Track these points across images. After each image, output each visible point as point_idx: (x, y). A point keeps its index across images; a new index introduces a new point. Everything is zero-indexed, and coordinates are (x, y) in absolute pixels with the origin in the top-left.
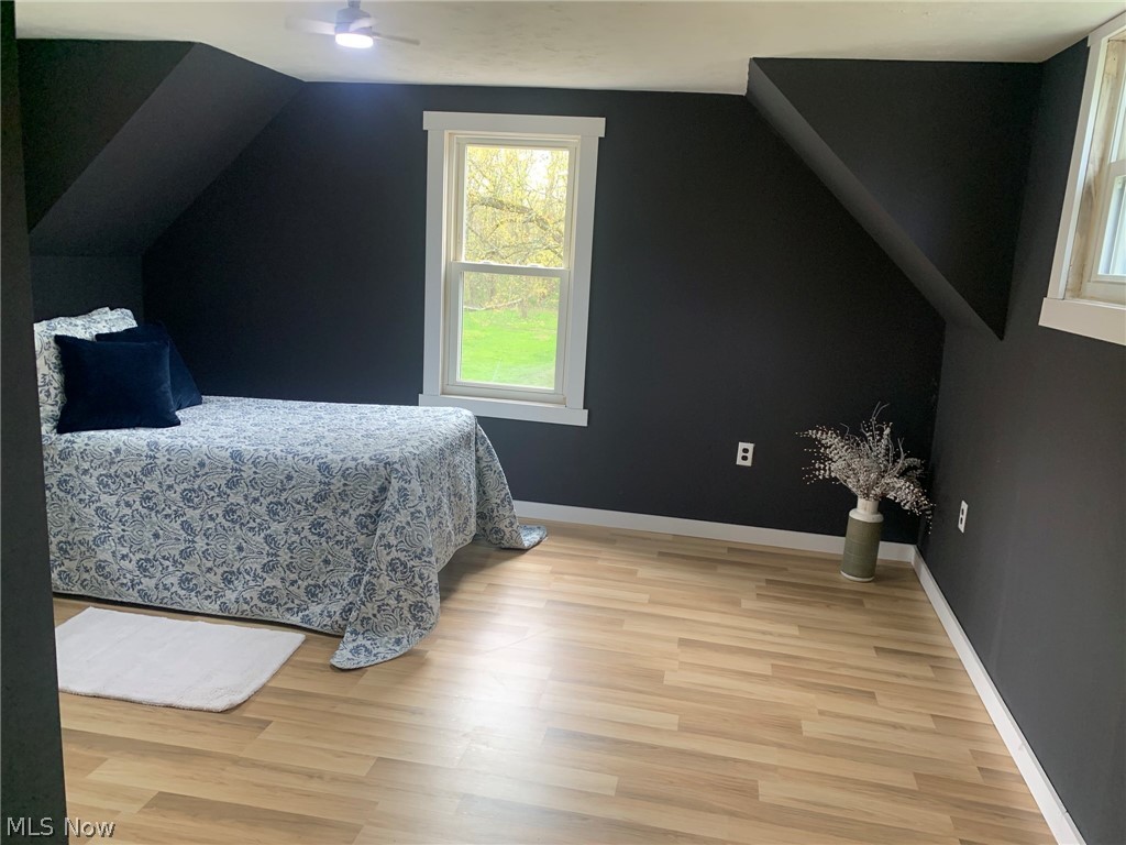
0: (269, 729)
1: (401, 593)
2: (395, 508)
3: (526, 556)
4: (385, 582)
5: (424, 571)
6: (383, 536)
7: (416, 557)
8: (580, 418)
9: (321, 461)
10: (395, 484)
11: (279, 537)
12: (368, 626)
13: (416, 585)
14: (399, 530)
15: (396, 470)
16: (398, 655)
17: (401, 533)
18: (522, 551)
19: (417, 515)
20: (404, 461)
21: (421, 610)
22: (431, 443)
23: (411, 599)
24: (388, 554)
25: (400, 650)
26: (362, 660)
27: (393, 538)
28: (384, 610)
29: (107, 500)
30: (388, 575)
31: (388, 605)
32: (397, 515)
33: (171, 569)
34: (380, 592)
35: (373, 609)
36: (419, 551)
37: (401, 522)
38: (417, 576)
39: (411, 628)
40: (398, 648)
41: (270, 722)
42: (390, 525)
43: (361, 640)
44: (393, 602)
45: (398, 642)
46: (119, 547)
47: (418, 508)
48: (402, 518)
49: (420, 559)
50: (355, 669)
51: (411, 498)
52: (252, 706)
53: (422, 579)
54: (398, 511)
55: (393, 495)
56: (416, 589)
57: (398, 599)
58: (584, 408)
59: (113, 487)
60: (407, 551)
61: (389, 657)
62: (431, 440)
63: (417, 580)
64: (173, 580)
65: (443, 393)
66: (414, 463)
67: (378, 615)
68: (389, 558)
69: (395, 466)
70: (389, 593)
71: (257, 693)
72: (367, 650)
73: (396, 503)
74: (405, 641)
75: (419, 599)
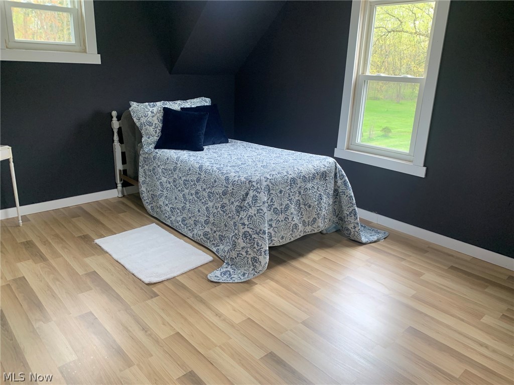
0: (154, 299)
1: (248, 250)
2: (249, 205)
3: (362, 248)
4: (241, 243)
5: (259, 242)
6: (242, 218)
7: (256, 233)
8: (421, 172)
9: (227, 175)
10: (251, 193)
11: (211, 209)
12: (233, 262)
13: (255, 248)
14: (250, 217)
15: (253, 185)
16: (241, 281)
17: (251, 219)
18: (361, 244)
19: (260, 211)
20: (259, 182)
21: (256, 262)
22: (285, 174)
23: (253, 255)
24: (243, 228)
25: (243, 279)
26: (224, 279)
27: (246, 220)
28: (240, 257)
29: (164, 179)
30: (243, 239)
31: (242, 254)
32: (250, 209)
33: (179, 214)
34: (238, 247)
35: (235, 254)
36: (258, 230)
37: (251, 213)
38: (256, 243)
39: (251, 269)
40: (242, 278)
41: (158, 295)
42: (246, 214)
43: (229, 269)
44: (244, 254)
45: (244, 275)
46: (165, 201)
47: (261, 208)
48: (253, 211)
49: (258, 235)
50: (216, 282)
51: (259, 201)
52: (160, 286)
53: (258, 245)
54: (251, 207)
55: (249, 199)
56: (255, 250)
57: (247, 252)
58: (424, 166)
59: (166, 174)
60: (253, 229)
61: (236, 281)
62: (287, 172)
63: (255, 246)
64: (179, 219)
65: (348, 149)
66: (265, 184)
67: (237, 258)
68: (244, 231)
69: (253, 183)
70: (243, 248)
71: (168, 280)
72: (230, 274)
73: (250, 203)
74: (247, 275)
75: (255, 255)
